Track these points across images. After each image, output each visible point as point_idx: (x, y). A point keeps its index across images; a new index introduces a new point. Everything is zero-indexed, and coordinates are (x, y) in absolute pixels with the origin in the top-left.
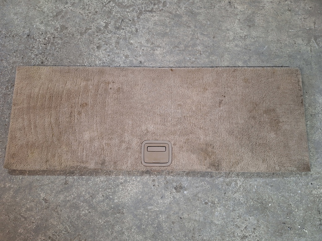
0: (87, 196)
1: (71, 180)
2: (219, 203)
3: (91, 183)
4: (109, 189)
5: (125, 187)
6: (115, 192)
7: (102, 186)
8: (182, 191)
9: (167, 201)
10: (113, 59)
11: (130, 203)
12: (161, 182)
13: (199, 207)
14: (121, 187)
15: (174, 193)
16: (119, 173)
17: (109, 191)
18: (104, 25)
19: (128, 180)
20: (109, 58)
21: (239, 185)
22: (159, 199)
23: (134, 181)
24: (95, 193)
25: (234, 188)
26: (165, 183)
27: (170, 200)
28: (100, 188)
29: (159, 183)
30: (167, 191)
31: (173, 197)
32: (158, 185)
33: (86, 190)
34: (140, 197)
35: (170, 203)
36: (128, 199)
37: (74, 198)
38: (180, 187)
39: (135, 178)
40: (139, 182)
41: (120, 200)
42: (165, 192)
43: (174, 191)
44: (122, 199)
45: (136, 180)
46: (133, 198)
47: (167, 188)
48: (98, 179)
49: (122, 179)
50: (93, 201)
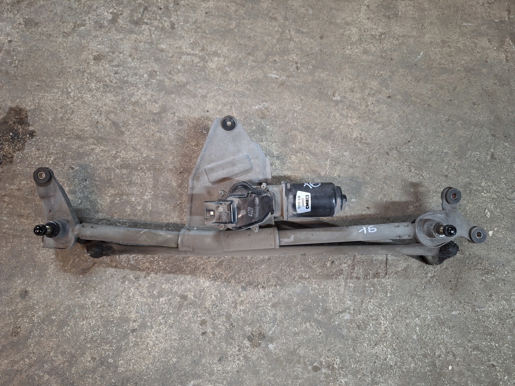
0: (59, 360)
1: (26, 325)
2: (342, 368)
3: (69, 332)
4: (106, 343)
5: (141, 338)
6: (119, 349)
7: (92, 338)
8: (263, 345)
9: (232, 366)
10: (125, 79)
11: (151, 373)
12: (219, 324)
13: (299, 379)
14: (132, 338)
15: (247, 348)
16: (129, 307)
17: (107, 347)
18: (110, 17)
19: (149, 324)
20: (116, 77)
21: (383, 328)
22: (215, 363)
23: (161, 324)
24: (76, 352)
25: (373, 333)
26: (228, 326)
27: (238, 364)
28: (87, 342)
29: (215, 327)
30: (231, 344)
31: (245, 357)
32: (213, 333)
33: (58, 346)
34: (174, 360)
35: (238, 371)
36: (148, 365)
37: (31, 366)
38: (260, 334)
39: (163, 319)
40: (171, 327)
41: (131, 368)
42: (226, 348)
43: (247, 343)
44: (134, 364)
45: (166, 322)
46: (158, 361)
47: (231, 338)
48: (84, 322)
49: (134, 321)
50: (70, 371)
